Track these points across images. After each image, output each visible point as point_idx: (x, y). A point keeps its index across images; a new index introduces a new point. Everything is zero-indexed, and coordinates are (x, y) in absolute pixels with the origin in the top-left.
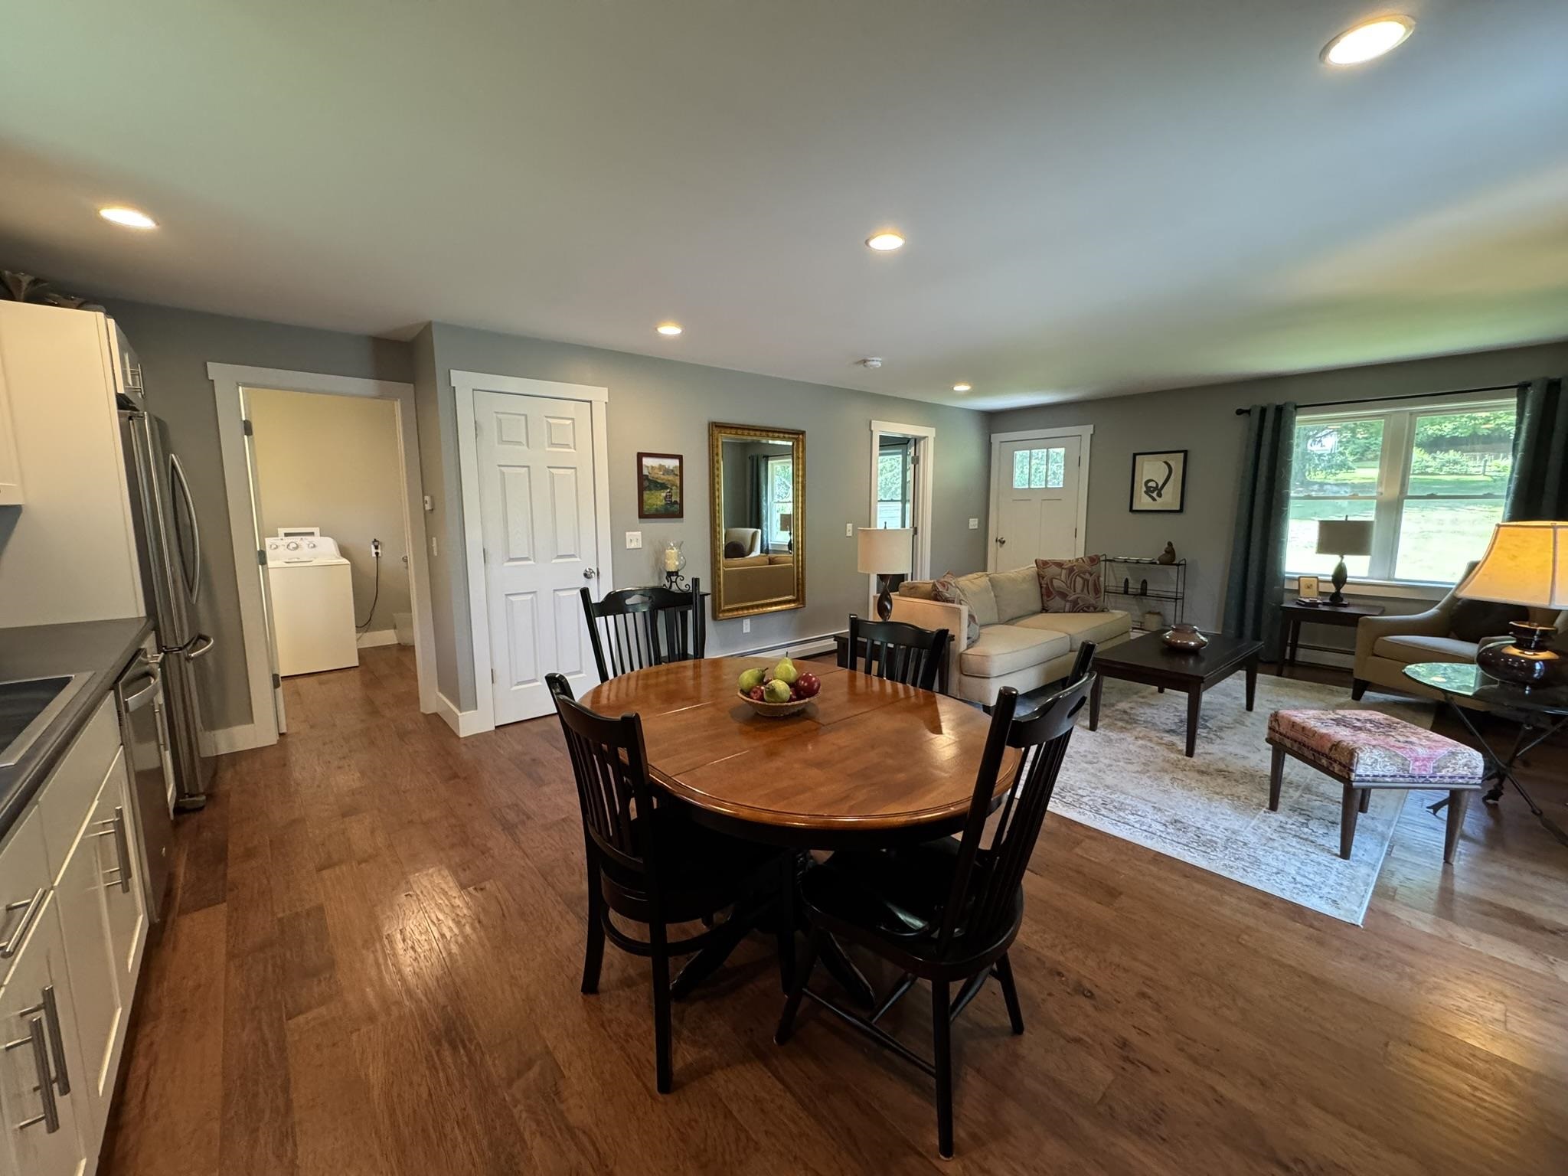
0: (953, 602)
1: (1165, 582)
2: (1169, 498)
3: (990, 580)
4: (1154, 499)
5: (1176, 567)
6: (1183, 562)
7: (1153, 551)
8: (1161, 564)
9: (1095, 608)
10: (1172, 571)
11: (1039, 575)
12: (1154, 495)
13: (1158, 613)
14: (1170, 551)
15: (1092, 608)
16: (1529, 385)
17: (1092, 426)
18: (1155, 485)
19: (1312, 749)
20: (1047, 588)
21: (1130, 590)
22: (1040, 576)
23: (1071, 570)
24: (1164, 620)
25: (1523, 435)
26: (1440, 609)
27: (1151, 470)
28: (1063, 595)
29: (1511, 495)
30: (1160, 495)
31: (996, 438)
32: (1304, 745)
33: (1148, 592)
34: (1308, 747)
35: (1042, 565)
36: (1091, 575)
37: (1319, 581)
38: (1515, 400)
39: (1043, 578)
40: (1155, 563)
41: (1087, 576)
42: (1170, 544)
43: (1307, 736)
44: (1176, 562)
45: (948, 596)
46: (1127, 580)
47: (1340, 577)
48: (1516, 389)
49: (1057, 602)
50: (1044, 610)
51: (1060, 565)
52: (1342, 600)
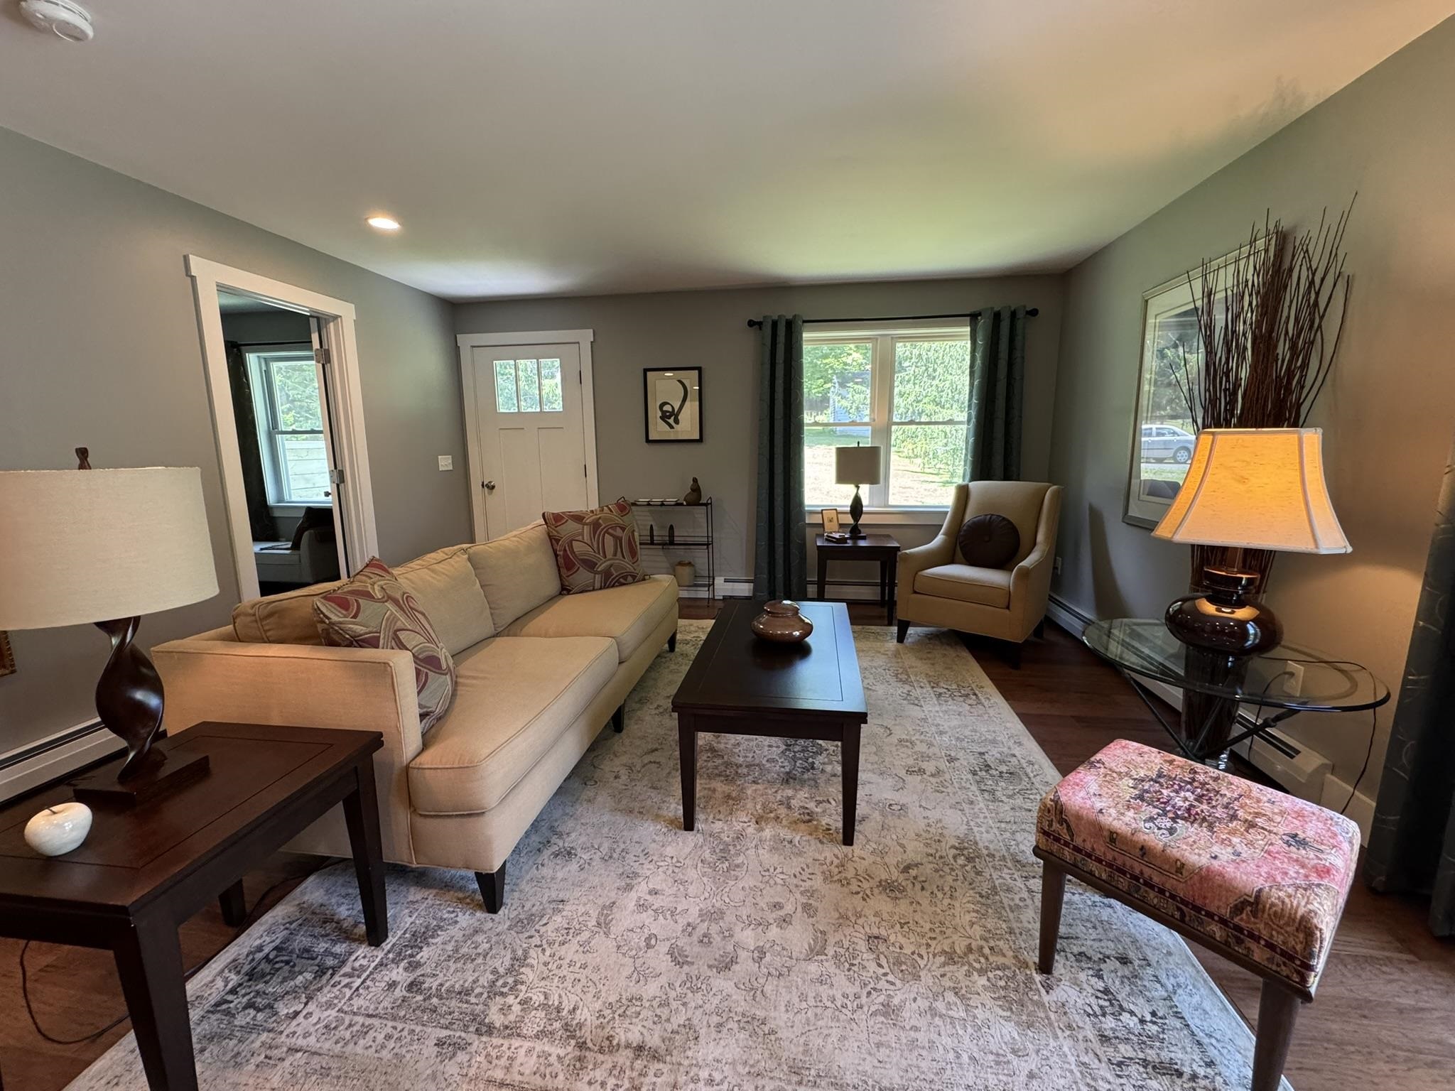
0: (373, 643)
1: (692, 526)
2: (687, 425)
3: (469, 559)
4: (672, 427)
5: (705, 507)
6: (709, 502)
7: (675, 491)
8: (688, 504)
9: (634, 577)
10: (700, 512)
11: (550, 537)
12: (671, 421)
13: (689, 564)
14: (696, 489)
15: (630, 579)
16: (980, 314)
17: (591, 330)
18: (670, 410)
19: (1173, 897)
20: (566, 557)
21: (655, 538)
22: (553, 539)
23: (596, 525)
24: (695, 571)
25: (978, 362)
26: (945, 534)
27: (666, 388)
28: (590, 565)
29: (973, 420)
30: (677, 421)
31: (465, 340)
32: (1152, 887)
33: (675, 539)
34: (1162, 891)
35: (554, 521)
36: (623, 529)
37: (838, 513)
38: (968, 329)
39: (558, 541)
40: (682, 504)
41: (619, 532)
42: (695, 480)
43: (1149, 864)
44: (703, 501)
45: (359, 629)
46: (651, 526)
47: (857, 508)
48: (968, 318)
49: (582, 576)
50: (565, 590)
51: (578, 518)
52: (860, 533)
